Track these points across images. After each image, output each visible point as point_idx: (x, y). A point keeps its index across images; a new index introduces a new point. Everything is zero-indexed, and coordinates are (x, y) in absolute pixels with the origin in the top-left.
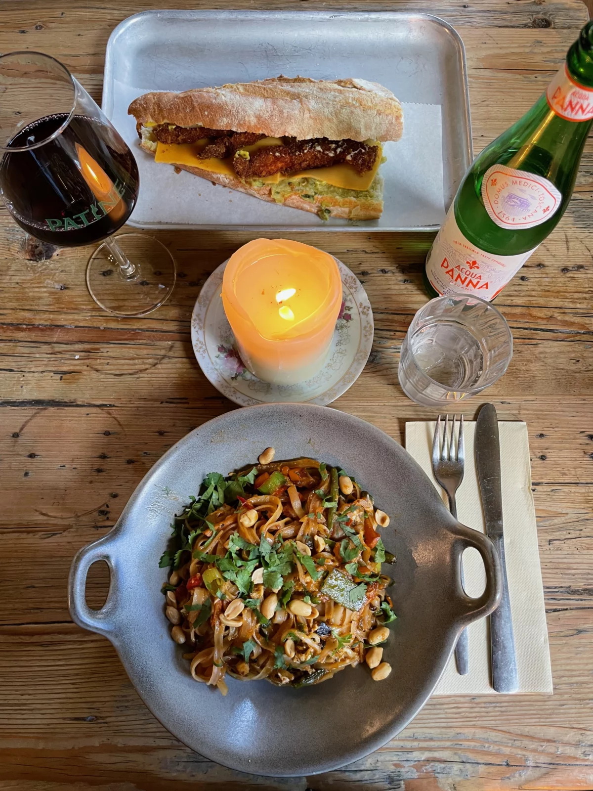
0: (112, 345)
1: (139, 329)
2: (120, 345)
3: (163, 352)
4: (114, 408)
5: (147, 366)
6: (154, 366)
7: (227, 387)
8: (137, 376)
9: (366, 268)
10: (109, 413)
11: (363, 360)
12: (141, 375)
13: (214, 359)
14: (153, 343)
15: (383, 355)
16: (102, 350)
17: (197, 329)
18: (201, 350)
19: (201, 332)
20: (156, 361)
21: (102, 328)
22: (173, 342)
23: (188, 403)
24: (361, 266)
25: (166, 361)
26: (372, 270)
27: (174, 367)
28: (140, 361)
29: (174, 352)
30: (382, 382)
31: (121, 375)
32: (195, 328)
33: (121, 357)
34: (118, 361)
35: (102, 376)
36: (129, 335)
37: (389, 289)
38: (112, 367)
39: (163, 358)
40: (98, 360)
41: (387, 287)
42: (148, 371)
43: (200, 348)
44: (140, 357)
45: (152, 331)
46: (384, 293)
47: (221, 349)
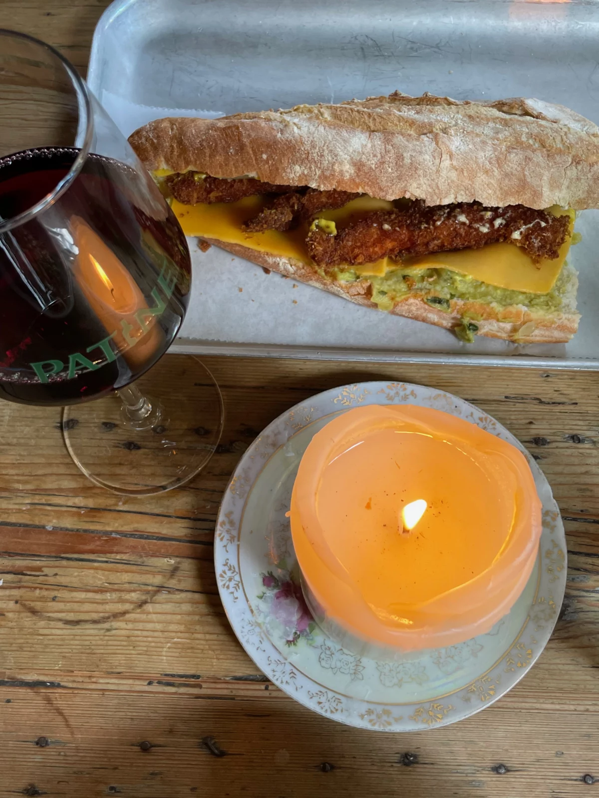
0: (64, 563)
1: (117, 532)
2: (80, 563)
3: (158, 580)
4: (60, 690)
5: (128, 606)
6: (140, 606)
8: (106, 625)
9: (542, 432)
10: (49, 700)
11: (547, 620)
12: (115, 624)
13: (254, 602)
14: (140, 561)
15: (582, 606)
16: (46, 571)
17: (225, 542)
18: (232, 584)
19: (232, 548)
20: (144, 598)
21: (49, 528)
22: (178, 559)
23: (200, 686)
24: (533, 426)
25: (163, 596)
26: (554, 434)
27: (178, 610)
28: (115, 596)
29: (179, 581)
30: (581, 660)
31: (78, 622)
32: (222, 540)
33: (80, 585)
34: (75, 594)
35: (42, 623)
36: (98, 543)
37: (586, 473)
38: (61, 606)
39: (158, 591)
40: (38, 591)
41: (583, 469)
42: (127, 616)
43: (230, 580)
44: (116, 587)
45: (141, 537)
46: (577, 480)
47: (269, 580)
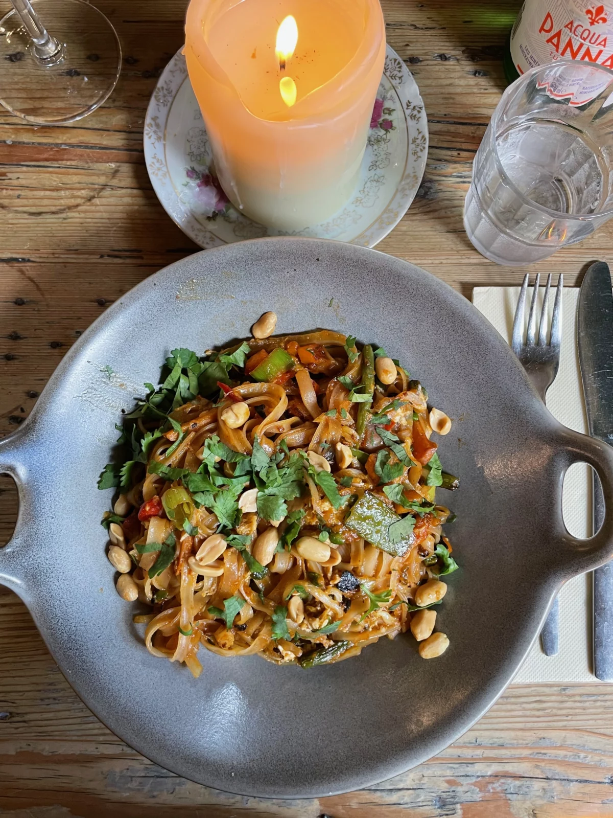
0: (24, 169)
1: (65, 144)
2: (37, 169)
3: (102, 180)
4: (30, 264)
5: (79, 201)
6: (90, 200)
7: (199, 230)
8: (64, 215)
9: (416, 52)
10: (22, 272)
12: (70, 214)
13: (180, 188)
14: (86, 166)
15: (441, 187)
16: (10, 176)
17: (153, 140)
18: (160, 173)
19: (159, 146)
20: (92, 194)
21: (9, 142)
22: (118, 164)
23: (142, 258)
24: (409, 48)
25: (107, 192)
26: (426, 54)
27: (120, 202)
28: (68, 193)
29: (120, 180)
30: (438, 227)
31: (40, 214)
32: (150, 138)
33: (40, 186)
34: (35, 193)
35: (10, 215)
36: (51, 153)
37: (450, 85)
38: (25, 202)
39: (103, 189)
40: (4, 191)
41: (448, 82)
42: (80, 208)
43: (159, 169)
44: (68, 186)
45: (86, 147)
46: (443, 91)
47: (192, 173)
